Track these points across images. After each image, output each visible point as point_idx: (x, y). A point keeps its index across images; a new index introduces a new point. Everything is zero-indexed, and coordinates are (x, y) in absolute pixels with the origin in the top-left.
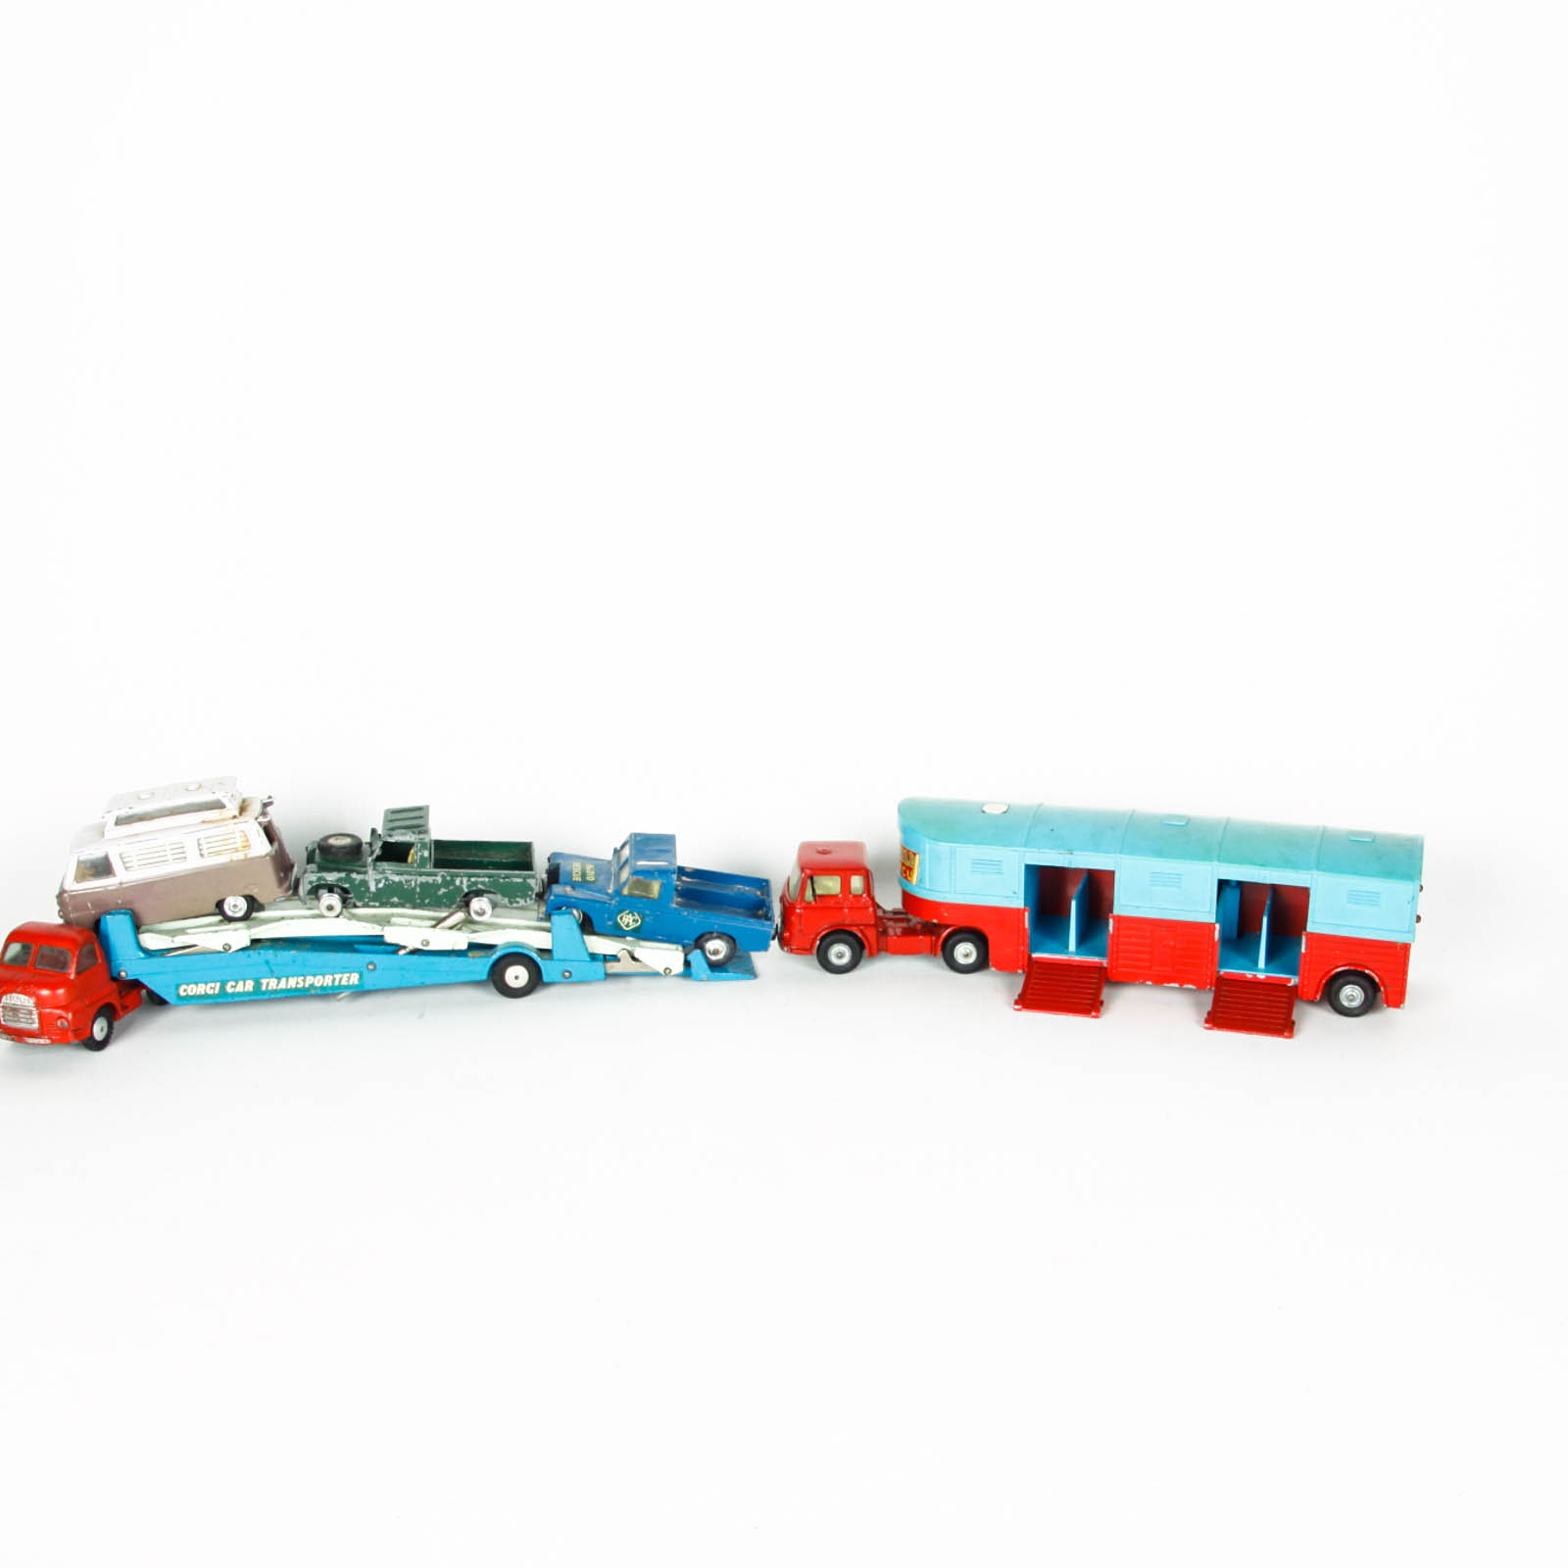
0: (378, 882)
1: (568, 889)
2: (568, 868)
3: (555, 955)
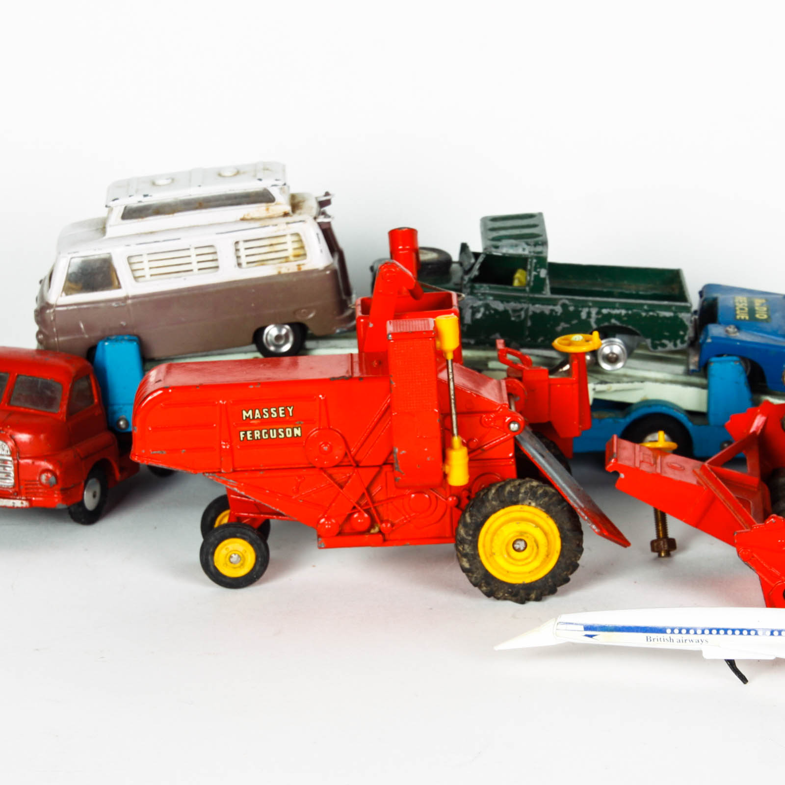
0: (475, 310)
1: (731, 329)
2: (730, 303)
3: (712, 419)
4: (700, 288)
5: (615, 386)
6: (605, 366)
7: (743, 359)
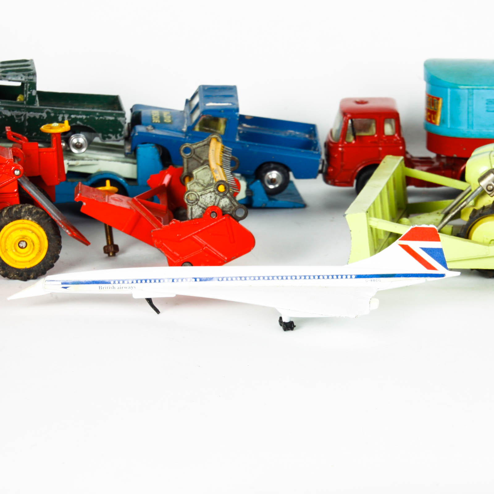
1: (150, 128)
2: (149, 114)
3: (140, 182)
4: (131, 107)
5: (81, 162)
6: (74, 150)
7: (158, 146)
